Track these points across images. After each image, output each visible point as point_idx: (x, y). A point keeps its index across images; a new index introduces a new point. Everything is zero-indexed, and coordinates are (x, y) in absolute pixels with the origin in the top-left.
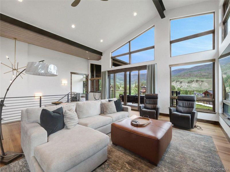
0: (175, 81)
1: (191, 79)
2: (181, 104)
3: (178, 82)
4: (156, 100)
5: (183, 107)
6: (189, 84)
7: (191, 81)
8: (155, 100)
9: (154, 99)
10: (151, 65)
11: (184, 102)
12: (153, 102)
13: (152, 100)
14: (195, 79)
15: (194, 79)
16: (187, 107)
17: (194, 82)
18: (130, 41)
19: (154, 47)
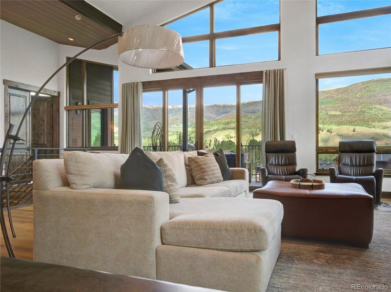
2: (348, 161)
4: (292, 154)
5: (352, 165)
8: (290, 154)
9: (287, 154)
10: (274, 71)
11: (354, 155)
12: (285, 160)
13: (284, 155)
16: (360, 166)
18: (213, 4)
19: (278, 28)
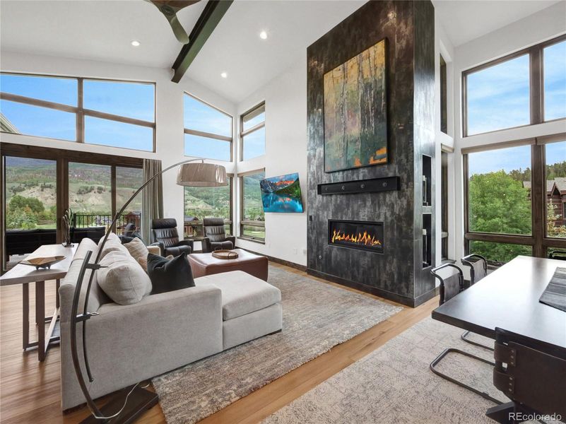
0: (37, 185)
1: (85, 185)
2: (210, 231)
3: (49, 189)
5: (212, 234)
6: (80, 196)
7: (87, 189)
8: (172, 229)
12: (169, 233)
13: (168, 229)
14: (96, 186)
15: (93, 185)
17: (92, 193)
18: (83, 78)
19: (154, 126)
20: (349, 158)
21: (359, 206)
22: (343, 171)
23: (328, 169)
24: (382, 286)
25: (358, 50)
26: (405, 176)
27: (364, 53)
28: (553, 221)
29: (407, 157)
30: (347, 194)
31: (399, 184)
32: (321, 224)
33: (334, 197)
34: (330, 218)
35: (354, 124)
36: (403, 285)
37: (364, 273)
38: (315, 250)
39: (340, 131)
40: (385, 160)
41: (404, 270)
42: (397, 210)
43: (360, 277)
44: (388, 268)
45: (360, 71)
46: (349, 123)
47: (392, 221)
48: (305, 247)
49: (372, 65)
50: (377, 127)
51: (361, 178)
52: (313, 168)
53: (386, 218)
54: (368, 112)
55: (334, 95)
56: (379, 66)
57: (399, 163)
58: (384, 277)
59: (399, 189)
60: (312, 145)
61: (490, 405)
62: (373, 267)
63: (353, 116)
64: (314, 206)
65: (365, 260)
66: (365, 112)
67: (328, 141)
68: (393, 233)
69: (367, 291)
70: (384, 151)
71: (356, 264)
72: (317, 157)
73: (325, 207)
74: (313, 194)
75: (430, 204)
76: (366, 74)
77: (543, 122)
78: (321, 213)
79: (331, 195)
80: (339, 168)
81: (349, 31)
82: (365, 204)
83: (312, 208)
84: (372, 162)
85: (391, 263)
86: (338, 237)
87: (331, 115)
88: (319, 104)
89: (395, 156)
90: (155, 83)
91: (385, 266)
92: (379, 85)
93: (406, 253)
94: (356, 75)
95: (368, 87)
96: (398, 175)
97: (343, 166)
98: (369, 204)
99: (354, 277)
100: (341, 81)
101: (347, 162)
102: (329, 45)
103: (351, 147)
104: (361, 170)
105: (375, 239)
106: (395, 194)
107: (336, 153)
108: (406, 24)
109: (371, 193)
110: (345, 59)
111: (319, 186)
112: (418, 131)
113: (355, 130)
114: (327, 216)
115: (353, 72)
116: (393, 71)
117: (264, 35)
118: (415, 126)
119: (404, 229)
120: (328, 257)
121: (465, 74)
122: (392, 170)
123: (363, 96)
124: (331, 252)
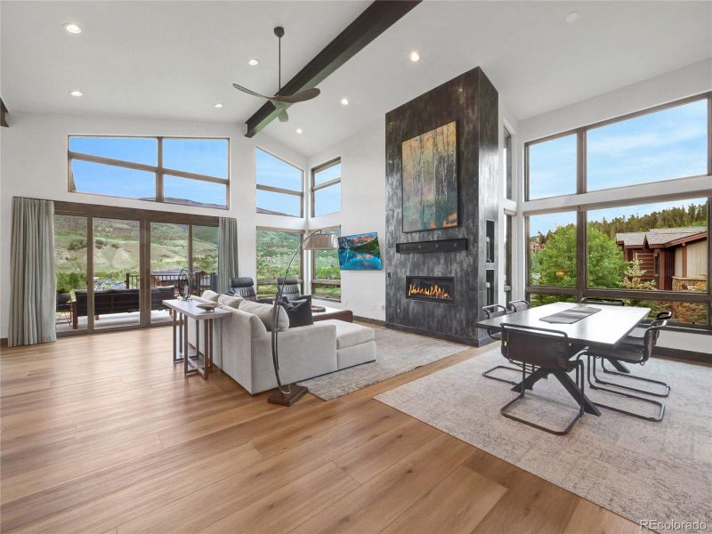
1: (79, 238)
6: (73, 252)
7: (81, 243)
13: (246, 288)
18: (162, 138)
19: (227, 182)
20: (425, 220)
21: (434, 264)
22: (420, 231)
23: (406, 229)
24: (453, 332)
25: (434, 125)
26: (472, 238)
27: (439, 130)
28: (638, 277)
29: (473, 223)
30: (423, 253)
31: (466, 244)
32: (399, 280)
33: (411, 255)
34: (408, 274)
35: (429, 191)
36: (470, 329)
37: (438, 321)
38: (393, 305)
39: (417, 195)
40: (456, 224)
41: (470, 317)
42: (465, 266)
43: (434, 326)
44: (458, 316)
45: (435, 145)
46: (425, 190)
47: (461, 276)
48: (383, 303)
49: (445, 141)
50: (449, 196)
51: (435, 239)
52: (392, 228)
53: (456, 273)
54: (441, 182)
55: (411, 162)
56: (451, 143)
57: (467, 227)
58: (455, 324)
59: (467, 248)
60: (391, 206)
61: (512, 386)
62: (446, 316)
63: (429, 184)
64: (393, 263)
65: (440, 310)
66: (439, 182)
67: (407, 204)
68: (462, 287)
69: (440, 338)
70: (454, 216)
71: (431, 315)
72: (395, 218)
73: (403, 264)
74: (392, 252)
75: (493, 261)
76: (441, 148)
77: (586, 192)
78: (399, 270)
79: (408, 254)
80: (416, 229)
81: (425, 107)
82: (439, 261)
83: (391, 264)
84: (445, 225)
85: (460, 312)
86: (414, 291)
87: (408, 181)
88: (398, 168)
89: (464, 220)
90: (228, 139)
91: (455, 313)
92: (451, 159)
93: (472, 303)
94: (432, 147)
95: (441, 159)
96: (466, 237)
97: (419, 227)
98: (442, 261)
99: (429, 327)
100: (418, 151)
101: (424, 224)
102: (407, 115)
103: (426, 210)
104: (436, 232)
105: (445, 292)
106: (464, 253)
107: (413, 215)
108: (473, 110)
109: (444, 252)
110: (422, 131)
111: (398, 245)
112: (483, 201)
113: (431, 197)
114: (404, 273)
115: (429, 144)
116: (462, 148)
117: (345, 102)
118: (480, 197)
119: (471, 282)
120: (406, 311)
121: (527, 145)
122: (462, 232)
123: (438, 167)
124: (408, 306)
